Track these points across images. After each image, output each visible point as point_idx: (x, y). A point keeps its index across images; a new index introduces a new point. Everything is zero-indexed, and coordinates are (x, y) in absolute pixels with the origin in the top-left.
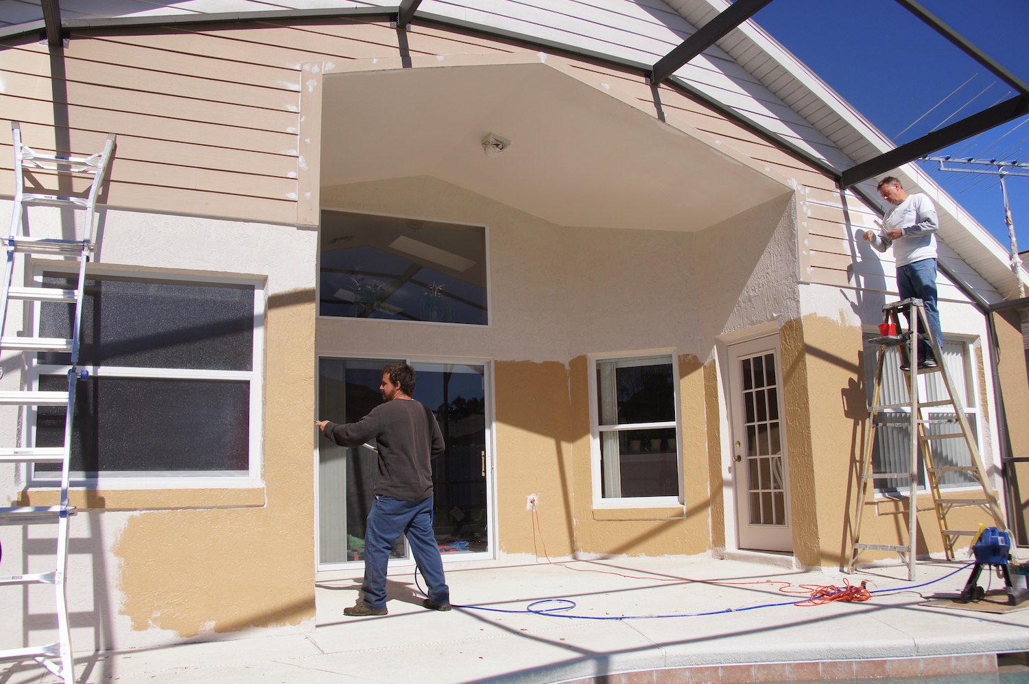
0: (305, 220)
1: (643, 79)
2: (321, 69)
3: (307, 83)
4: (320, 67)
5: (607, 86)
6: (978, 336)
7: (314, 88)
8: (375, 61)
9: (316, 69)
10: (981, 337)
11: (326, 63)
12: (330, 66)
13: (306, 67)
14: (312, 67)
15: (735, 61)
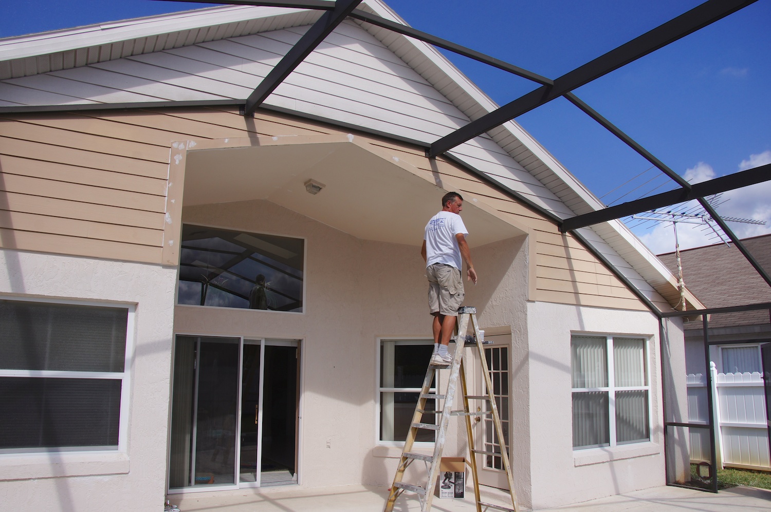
0: (168, 261)
1: (423, 154)
2: (186, 146)
3: (175, 157)
4: (185, 145)
5: (396, 159)
6: (653, 335)
7: (180, 161)
8: (226, 141)
9: (182, 146)
10: (655, 336)
11: (190, 142)
12: (192, 144)
13: (175, 145)
14: (179, 145)
15: (491, 139)
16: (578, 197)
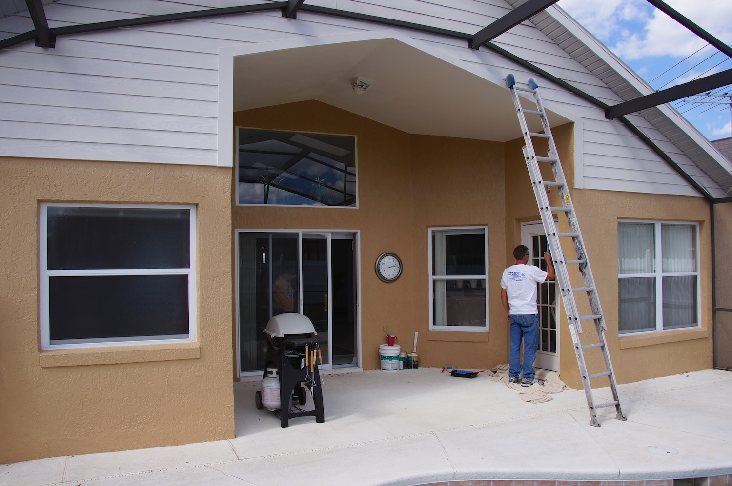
1: (465, 44)
2: (232, 53)
6: (704, 220)
15: (535, 27)
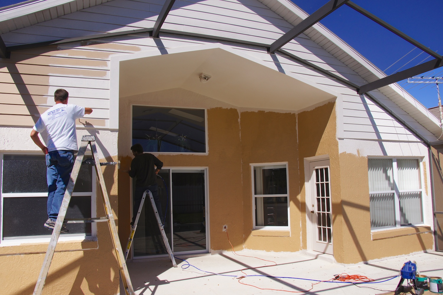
1: (266, 51)
10: (426, 157)
15: (310, 39)
16: (369, 71)
